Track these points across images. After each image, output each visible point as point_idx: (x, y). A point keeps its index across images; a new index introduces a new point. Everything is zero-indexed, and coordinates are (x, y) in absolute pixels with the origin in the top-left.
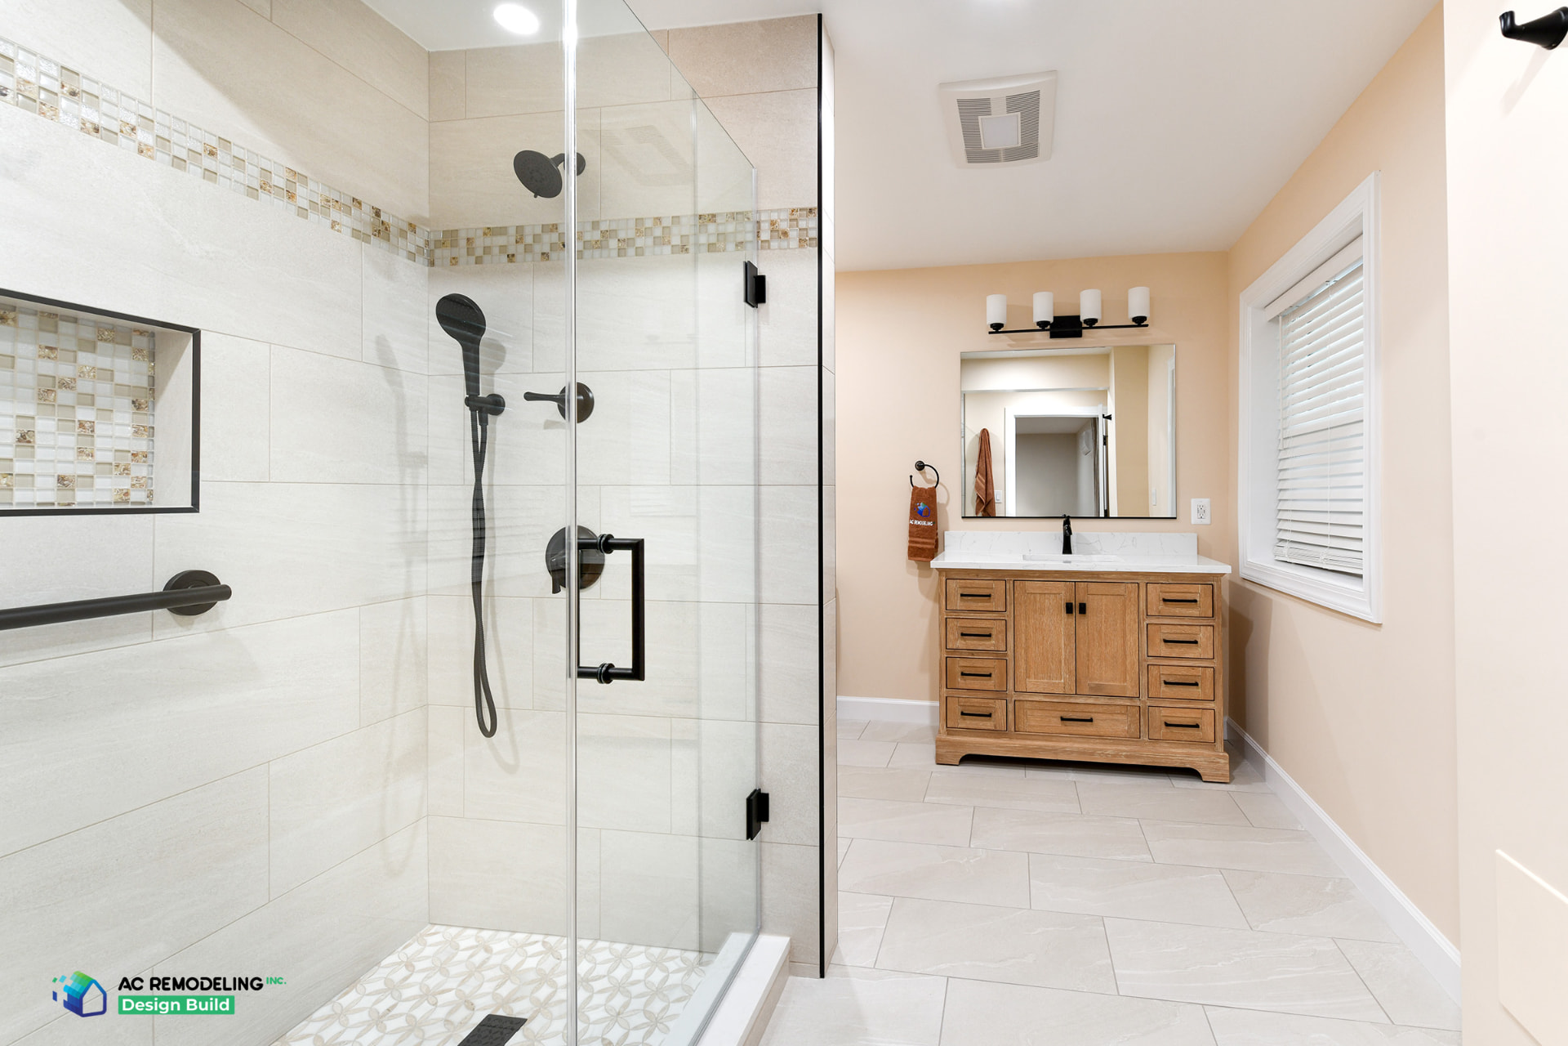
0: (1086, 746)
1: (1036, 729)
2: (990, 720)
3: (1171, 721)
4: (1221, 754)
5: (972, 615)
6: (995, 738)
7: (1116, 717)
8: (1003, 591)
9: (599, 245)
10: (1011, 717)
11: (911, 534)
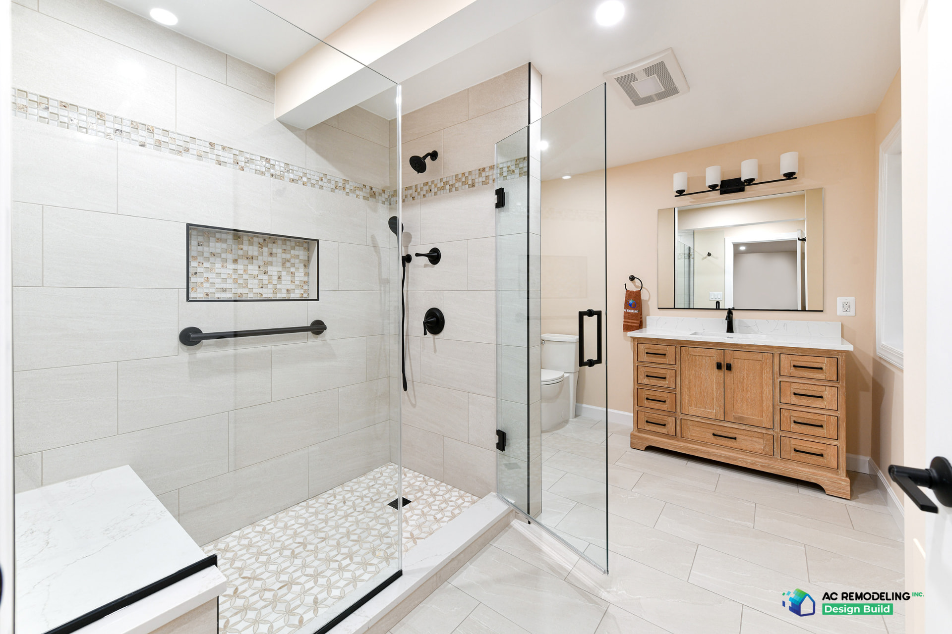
0: (731, 454)
1: (695, 438)
2: (665, 428)
3: (798, 448)
4: (844, 478)
5: (654, 365)
6: (668, 439)
7: (754, 439)
8: (674, 353)
9: (443, 188)
10: (678, 428)
11: (625, 317)
